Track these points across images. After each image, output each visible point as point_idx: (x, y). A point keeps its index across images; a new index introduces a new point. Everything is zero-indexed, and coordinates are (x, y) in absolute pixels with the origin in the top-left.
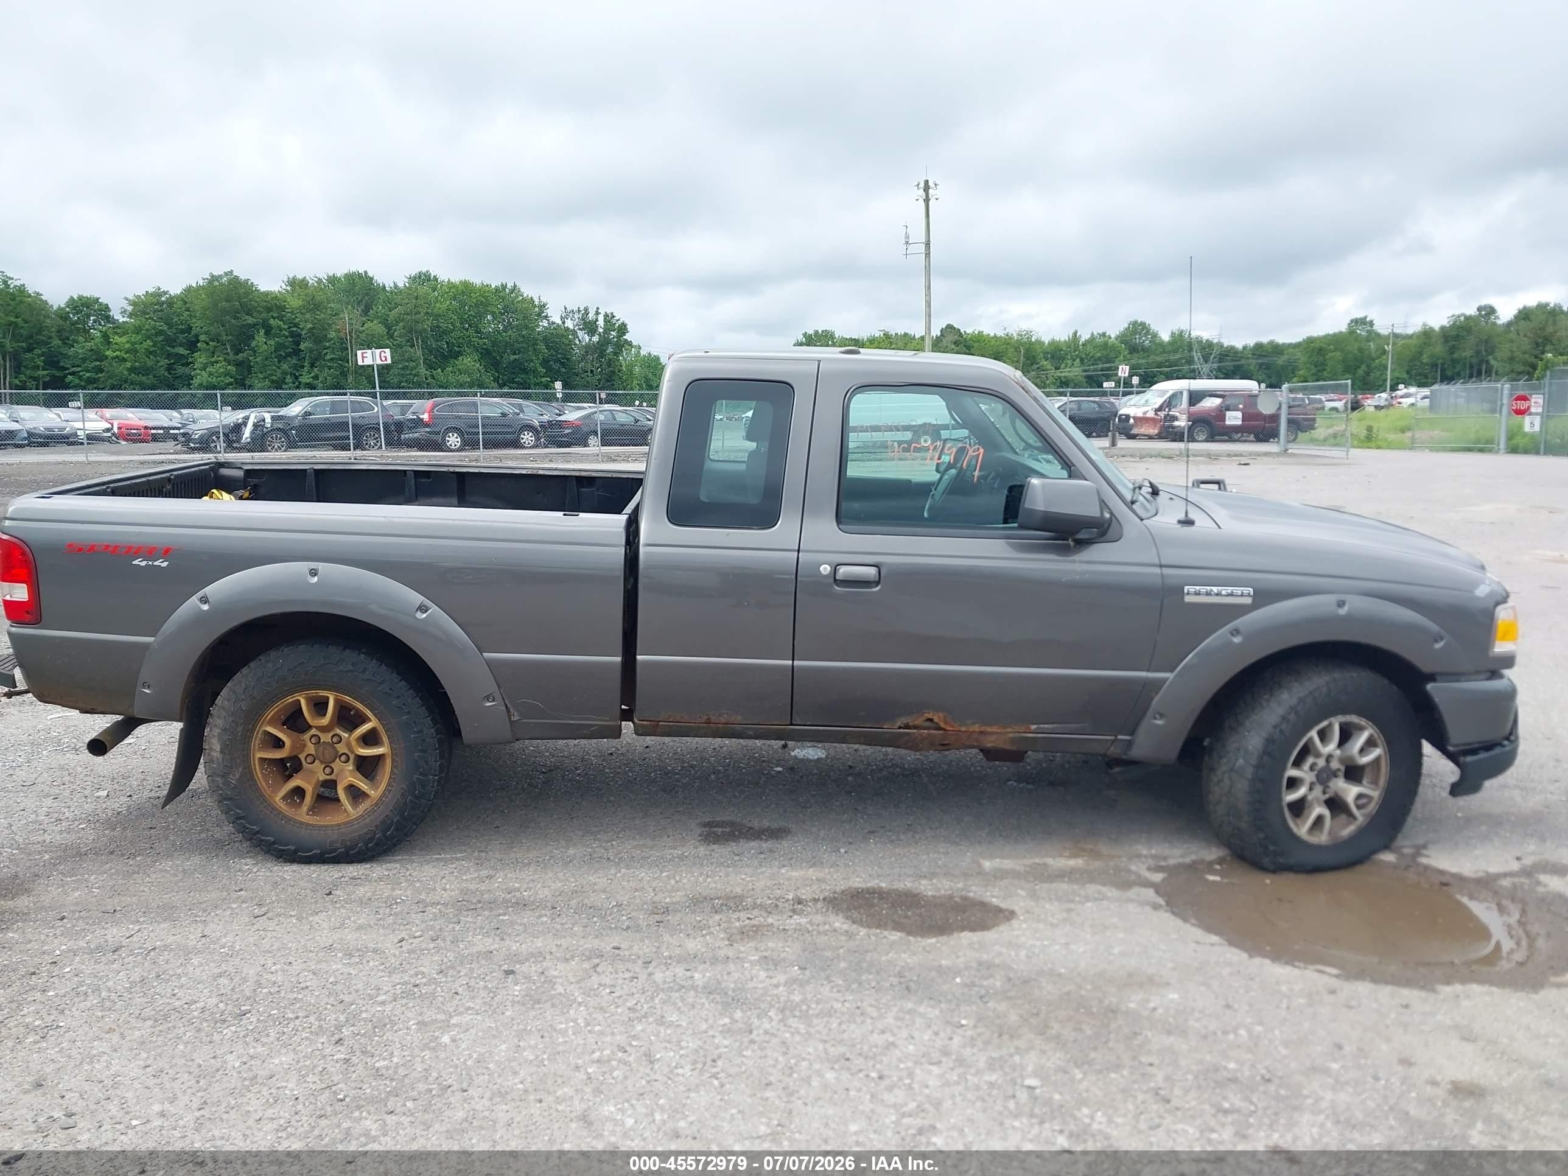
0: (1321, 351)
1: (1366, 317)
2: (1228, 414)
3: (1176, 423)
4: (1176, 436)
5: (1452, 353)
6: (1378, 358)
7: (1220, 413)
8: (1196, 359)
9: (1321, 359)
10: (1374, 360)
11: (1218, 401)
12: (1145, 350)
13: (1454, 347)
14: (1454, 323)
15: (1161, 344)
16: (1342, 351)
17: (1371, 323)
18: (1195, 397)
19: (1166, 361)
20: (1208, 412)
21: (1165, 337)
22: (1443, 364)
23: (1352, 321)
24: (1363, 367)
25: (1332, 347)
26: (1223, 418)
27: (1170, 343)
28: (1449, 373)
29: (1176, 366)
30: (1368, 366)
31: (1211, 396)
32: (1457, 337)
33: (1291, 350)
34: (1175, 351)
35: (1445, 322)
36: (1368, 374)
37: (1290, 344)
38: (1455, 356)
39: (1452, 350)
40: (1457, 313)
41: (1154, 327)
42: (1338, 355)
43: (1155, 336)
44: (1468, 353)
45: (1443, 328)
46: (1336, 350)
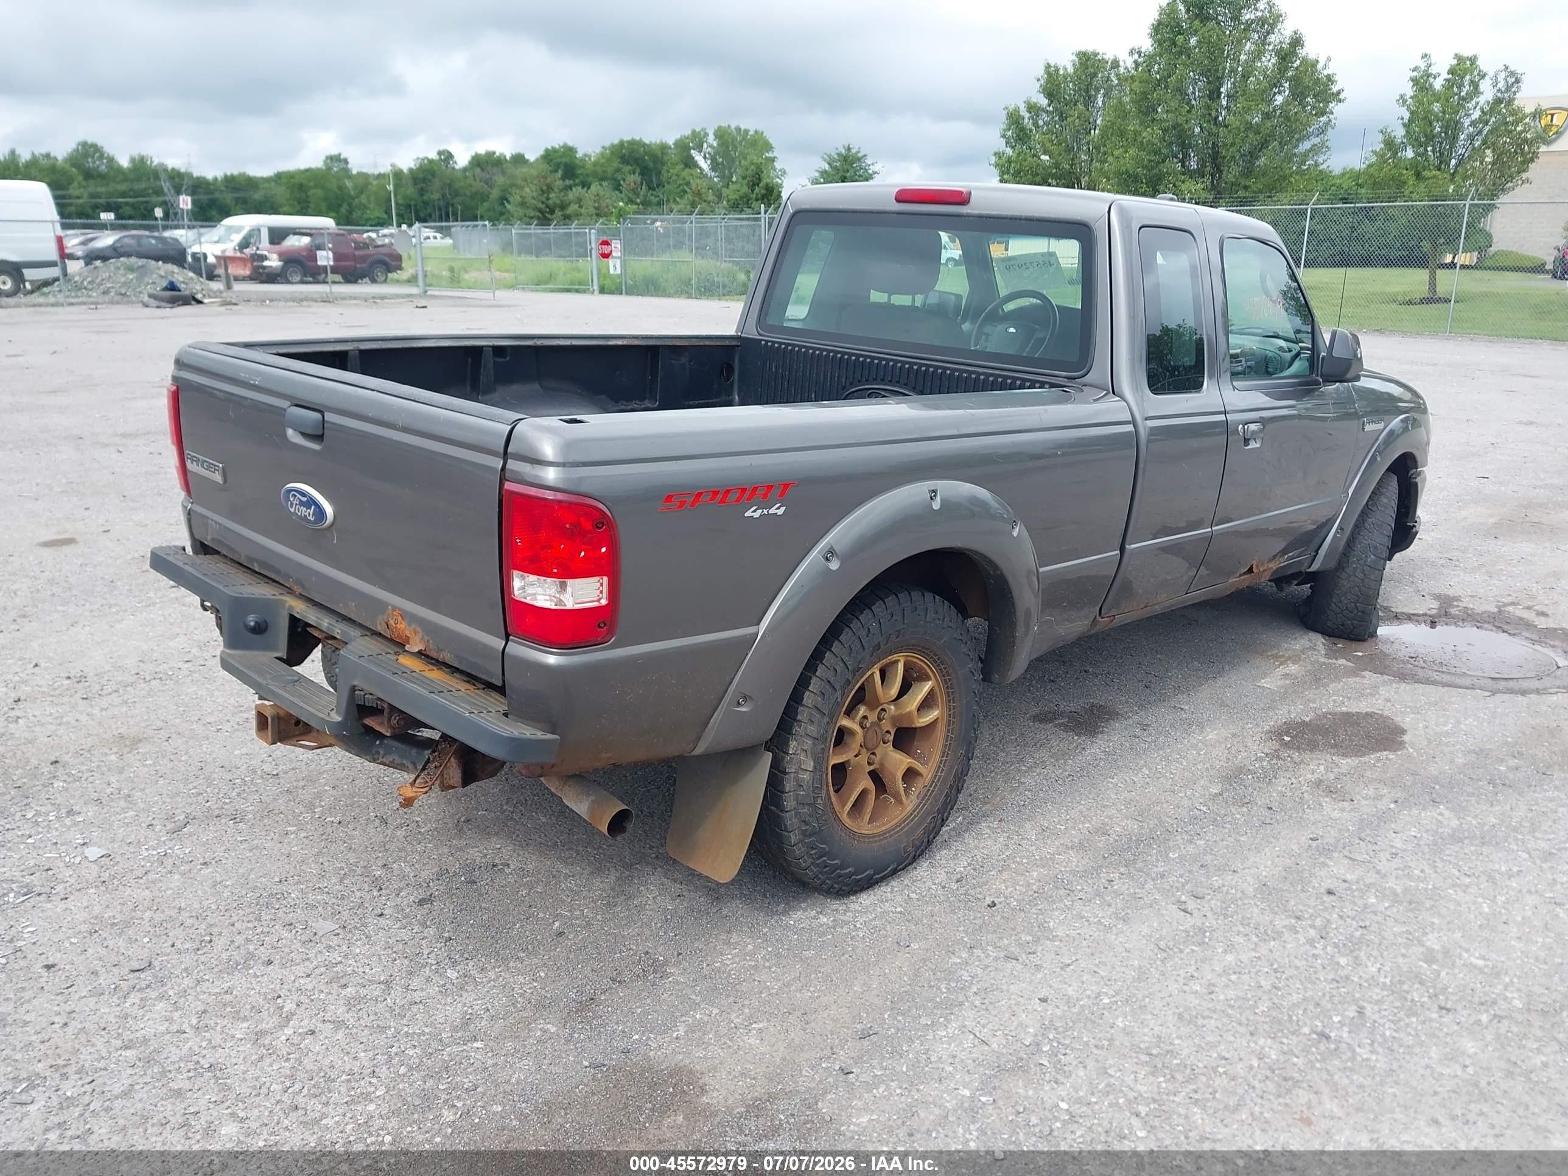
0: (301, 187)
1: (339, 155)
2: (319, 253)
3: (266, 263)
4: (271, 277)
5: (422, 195)
6: (357, 197)
7: (311, 253)
8: (165, 189)
9: (304, 195)
10: (354, 199)
11: (306, 240)
12: (102, 177)
13: (422, 189)
14: (421, 166)
15: (119, 170)
16: (323, 188)
17: (346, 161)
18: (277, 236)
19: (130, 190)
20: (298, 250)
21: (124, 162)
22: (416, 205)
23: (327, 157)
24: (345, 206)
25: (312, 184)
26: (315, 258)
27: (129, 169)
28: (422, 215)
29: (143, 196)
30: (350, 205)
31: (295, 234)
32: (424, 180)
33: (267, 185)
34: (138, 179)
35: (412, 165)
36: (350, 212)
37: (263, 178)
38: (425, 198)
39: (422, 192)
40: (421, 156)
41: (109, 149)
42: (320, 192)
43: (111, 160)
44: (436, 196)
45: (411, 170)
46: (316, 186)
